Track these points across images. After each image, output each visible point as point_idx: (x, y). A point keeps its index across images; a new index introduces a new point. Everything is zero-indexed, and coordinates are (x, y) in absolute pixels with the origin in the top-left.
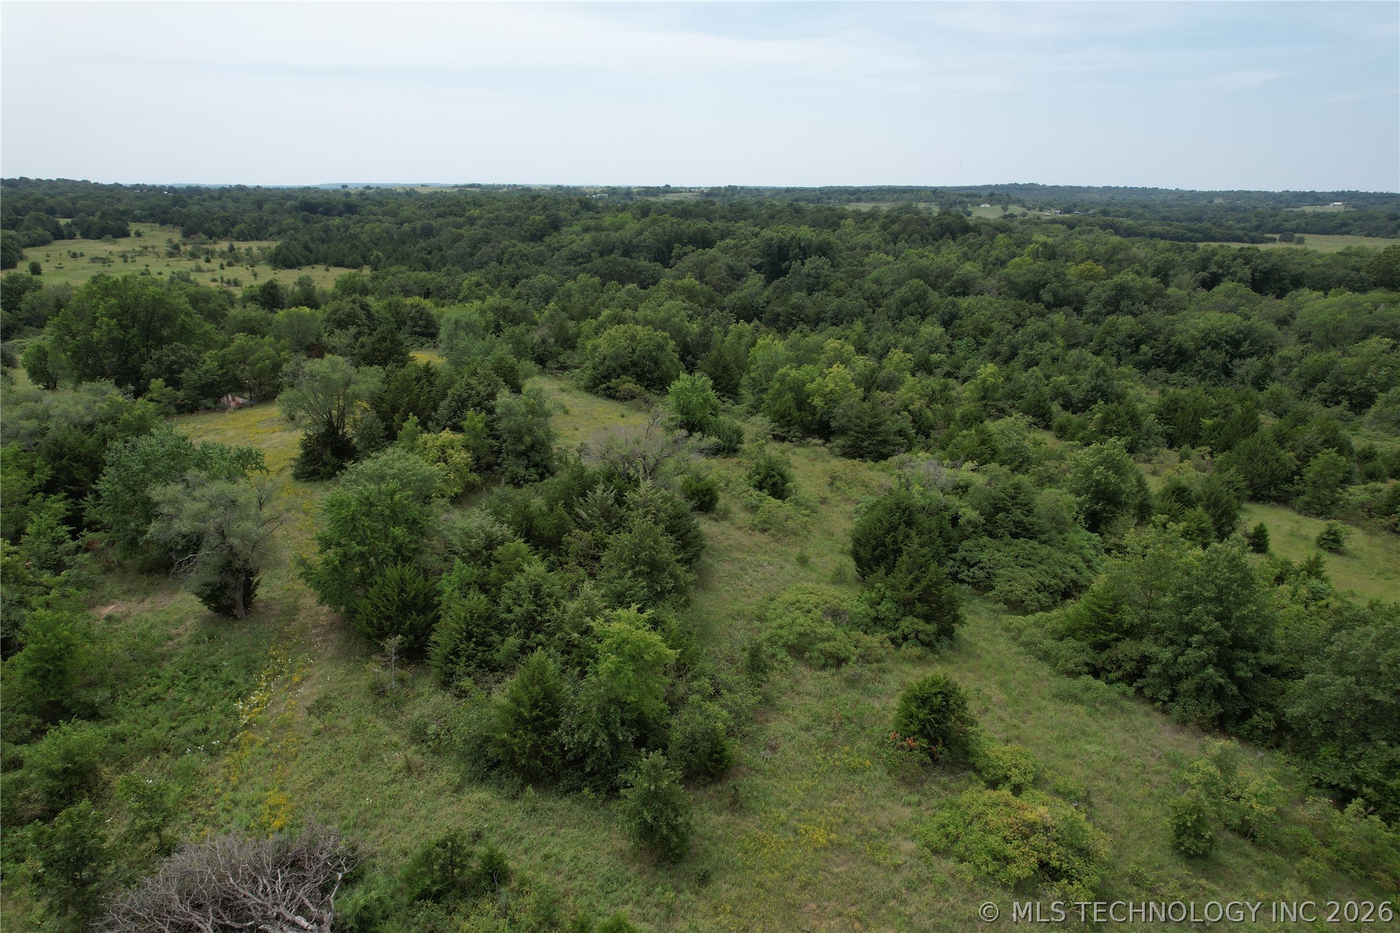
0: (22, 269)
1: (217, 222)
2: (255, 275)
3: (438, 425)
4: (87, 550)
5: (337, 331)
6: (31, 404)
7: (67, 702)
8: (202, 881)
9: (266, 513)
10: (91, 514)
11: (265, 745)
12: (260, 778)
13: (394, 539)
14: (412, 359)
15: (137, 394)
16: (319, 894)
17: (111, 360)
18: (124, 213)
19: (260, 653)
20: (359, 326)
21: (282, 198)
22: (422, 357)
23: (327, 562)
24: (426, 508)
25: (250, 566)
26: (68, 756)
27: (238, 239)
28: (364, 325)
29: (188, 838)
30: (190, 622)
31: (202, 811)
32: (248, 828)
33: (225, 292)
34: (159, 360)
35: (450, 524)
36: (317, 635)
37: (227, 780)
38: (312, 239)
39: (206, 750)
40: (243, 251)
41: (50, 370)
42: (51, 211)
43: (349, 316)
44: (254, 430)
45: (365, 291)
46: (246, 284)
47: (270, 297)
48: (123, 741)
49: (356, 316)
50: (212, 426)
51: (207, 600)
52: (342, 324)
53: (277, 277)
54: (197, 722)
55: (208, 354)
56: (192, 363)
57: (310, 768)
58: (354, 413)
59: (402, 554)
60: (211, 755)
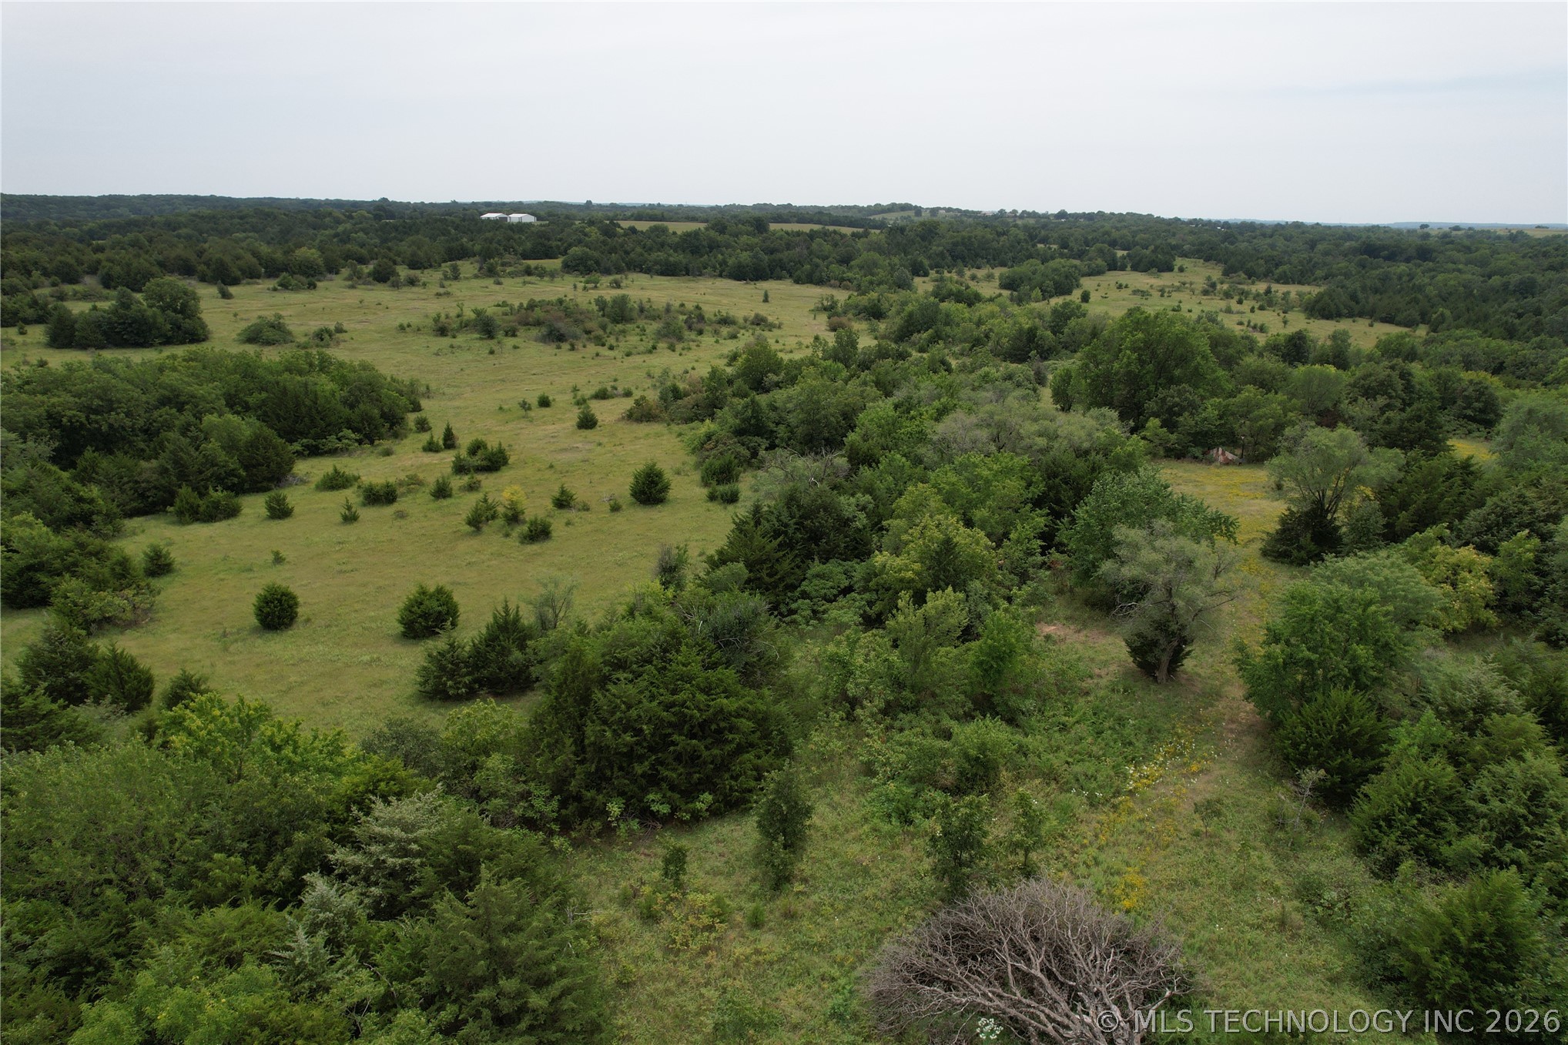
0: (1076, 296)
1: (1261, 262)
2: (1285, 322)
3: (1458, 537)
4: (1049, 568)
5: (1362, 400)
6: (1047, 423)
7: (996, 699)
8: (1046, 918)
9: (1220, 583)
10: (1062, 536)
11: (1141, 820)
12: (1125, 850)
13: (1354, 658)
14: (1448, 449)
15: (1133, 431)
16: (1142, 997)
17: (1121, 392)
18: (1174, 247)
19: (1168, 726)
20: (1391, 397)
21: (1341, 238)
22: (1464, 448)
23: (1268, 656)
24: (1408, 634)
25: (1185, 633)
26: (982, 748)
27: (1278, 281)
28: (1398, 397)
29: (1048, 871)
30: (1113, 668)
31: (1067, 854)
32: (1099, 892)
33: (1247, 338)
34: (1163, 400)
35: (1434, 664)
36: (1232, 731)
37: (1096, 836)
38: (1364, 288)
39: (1088, 798)
40: (1279, 294)
41: (1069, 393)
42: (1113, 244)
43: (1382, 384)
44: (1235, 491)
45: (1412, 356)
46: (1273, 331)
47: (1295, 349)
48: (1025, 755)
49: (1391, 385)
50: (1193, 476)
51: (1135, 651)
52: (1369, 393)
53: (1309, 327)
54: (1089, 767)
55: (1212, 401)
56: (1193, 407)
57: (1177, 865)
58: (1352, 499)
59: (1356, 678)
60: (1092, 805)
